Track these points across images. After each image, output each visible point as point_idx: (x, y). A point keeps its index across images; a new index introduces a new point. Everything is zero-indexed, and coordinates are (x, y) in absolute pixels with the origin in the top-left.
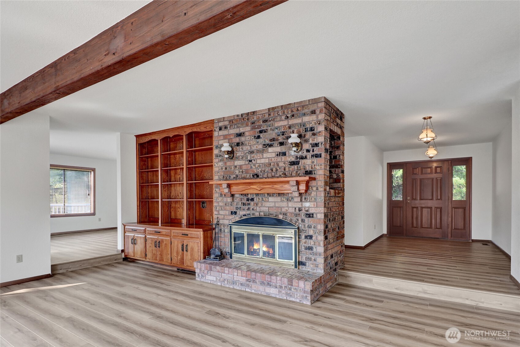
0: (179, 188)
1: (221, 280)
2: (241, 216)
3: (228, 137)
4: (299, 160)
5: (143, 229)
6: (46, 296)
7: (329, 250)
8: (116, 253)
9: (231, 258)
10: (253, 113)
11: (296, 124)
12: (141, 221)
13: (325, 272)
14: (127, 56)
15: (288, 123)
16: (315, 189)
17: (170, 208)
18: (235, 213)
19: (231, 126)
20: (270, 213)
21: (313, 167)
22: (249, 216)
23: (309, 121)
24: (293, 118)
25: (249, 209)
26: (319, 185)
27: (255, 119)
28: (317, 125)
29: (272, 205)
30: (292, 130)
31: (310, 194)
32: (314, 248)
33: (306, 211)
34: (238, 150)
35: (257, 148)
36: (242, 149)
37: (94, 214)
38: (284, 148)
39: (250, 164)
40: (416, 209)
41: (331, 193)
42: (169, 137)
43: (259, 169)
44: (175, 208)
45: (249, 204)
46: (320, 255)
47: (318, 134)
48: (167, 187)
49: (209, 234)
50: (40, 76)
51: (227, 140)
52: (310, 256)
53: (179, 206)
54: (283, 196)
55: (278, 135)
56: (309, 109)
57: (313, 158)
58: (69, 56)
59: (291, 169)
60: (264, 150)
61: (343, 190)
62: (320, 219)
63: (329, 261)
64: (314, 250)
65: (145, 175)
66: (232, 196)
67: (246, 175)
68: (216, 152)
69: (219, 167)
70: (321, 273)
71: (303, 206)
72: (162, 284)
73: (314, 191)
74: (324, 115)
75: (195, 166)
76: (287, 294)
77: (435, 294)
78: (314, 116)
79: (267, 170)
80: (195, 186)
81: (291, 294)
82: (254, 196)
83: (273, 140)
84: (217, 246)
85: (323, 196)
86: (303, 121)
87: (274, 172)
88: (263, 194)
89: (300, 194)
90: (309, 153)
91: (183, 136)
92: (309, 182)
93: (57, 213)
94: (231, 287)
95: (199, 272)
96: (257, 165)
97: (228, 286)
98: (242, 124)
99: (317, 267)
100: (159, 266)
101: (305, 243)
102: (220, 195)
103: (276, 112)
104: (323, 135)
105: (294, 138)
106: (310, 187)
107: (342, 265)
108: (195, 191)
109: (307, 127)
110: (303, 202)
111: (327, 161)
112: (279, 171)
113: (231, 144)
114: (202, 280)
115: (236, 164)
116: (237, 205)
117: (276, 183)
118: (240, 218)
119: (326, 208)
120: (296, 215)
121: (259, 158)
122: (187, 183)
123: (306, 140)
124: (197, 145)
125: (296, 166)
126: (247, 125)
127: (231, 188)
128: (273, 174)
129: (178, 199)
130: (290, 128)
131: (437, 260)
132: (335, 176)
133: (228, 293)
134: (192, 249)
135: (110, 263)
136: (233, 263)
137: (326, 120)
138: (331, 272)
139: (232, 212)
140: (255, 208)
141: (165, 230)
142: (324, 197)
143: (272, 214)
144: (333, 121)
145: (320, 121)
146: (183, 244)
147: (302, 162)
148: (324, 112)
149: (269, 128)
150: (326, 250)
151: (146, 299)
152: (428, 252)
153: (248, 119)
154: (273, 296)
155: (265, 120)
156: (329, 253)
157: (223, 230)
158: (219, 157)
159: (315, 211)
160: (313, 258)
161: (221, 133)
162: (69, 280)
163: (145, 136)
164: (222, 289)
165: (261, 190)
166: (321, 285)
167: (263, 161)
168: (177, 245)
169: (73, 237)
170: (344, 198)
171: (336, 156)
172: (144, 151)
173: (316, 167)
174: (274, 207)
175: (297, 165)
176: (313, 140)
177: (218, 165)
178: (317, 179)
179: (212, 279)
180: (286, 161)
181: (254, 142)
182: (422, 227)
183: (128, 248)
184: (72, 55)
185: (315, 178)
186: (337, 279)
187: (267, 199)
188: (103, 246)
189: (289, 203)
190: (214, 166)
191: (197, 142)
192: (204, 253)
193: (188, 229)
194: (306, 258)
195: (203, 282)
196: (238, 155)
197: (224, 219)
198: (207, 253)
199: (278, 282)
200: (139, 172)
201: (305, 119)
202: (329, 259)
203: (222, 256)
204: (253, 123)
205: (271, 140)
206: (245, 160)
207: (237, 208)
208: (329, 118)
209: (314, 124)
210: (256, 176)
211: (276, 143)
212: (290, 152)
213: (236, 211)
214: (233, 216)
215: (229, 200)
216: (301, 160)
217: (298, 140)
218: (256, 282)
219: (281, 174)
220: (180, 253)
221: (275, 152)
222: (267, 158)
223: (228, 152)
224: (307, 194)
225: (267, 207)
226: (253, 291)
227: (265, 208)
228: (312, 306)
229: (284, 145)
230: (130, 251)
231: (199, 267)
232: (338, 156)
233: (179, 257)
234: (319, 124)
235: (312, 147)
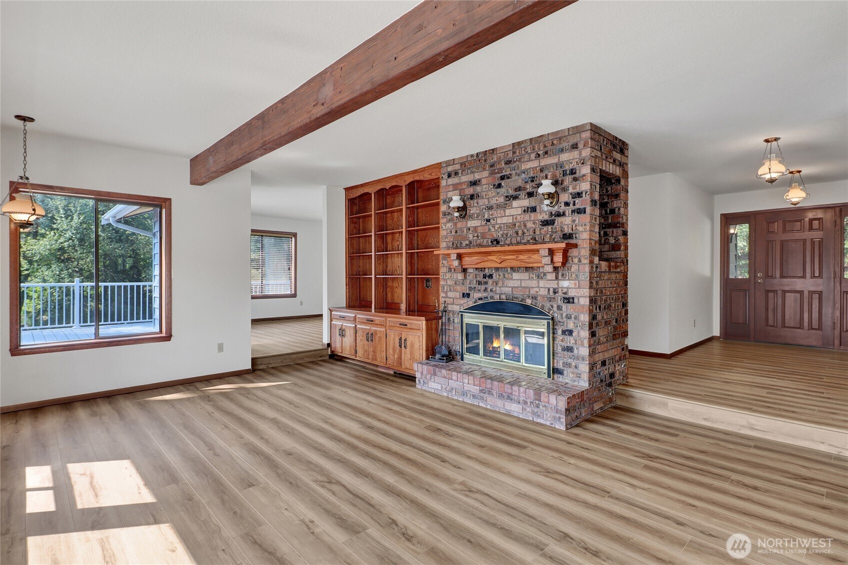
0: (396, 260)
1: (447, 389)
2: (476, 300)
3: (460, 187)
4: (555, 218)
5: (352, 317)
6: (248, 394)
7: (599, 353)
8: (320, 347)
9: (462, 359)
10: (492, 152)
11: (550, 165)
12: (350, 306)
13: (591, 386)
14: (336, 107)
15: (539, 164)
16: (576, 260)
17: (386, 287)
18: (468, 295)
19: (463, 171)
20: (514, 295)
21: (574, 228)
22: (487, 300)
23: (569, 161)
24: (546, 156)
25: (485, 290)
26: (582, 254)
27: (495, 159)
28: (580, 165)
29: (517, 284)
30: (544, 174)
31: (569, 269)
32: (575, 349)
33: (564, 293)
34: (472, 206)
35: (498, 202)
36: (477, 204)
37: (294, 296)
38: (533, 201)
39: (488, 225)
40: (773, 293)
41: (601, 266)
42: (386, 189)
43: (500, 232)
44: (392, 287)
45: (486, 283)
46: (583, 359)
47: (581, 179)
48: (383, 259)
49: (433, 325)
50: (247, 129)
51: (457, 192)
52: (570, 361)
53: (397, 285)
54: (533, 271)
55: (525, 182)
56: (568, 142)
57: (573, 214)
58: (277, 107)
59: (543, 232)
60: (506, 204)
61: (625, 262)
62: (583, 306)
63: (598, 370)
64: (576, 351)
65: (355, 243)
66: (464, 271)
67: (482, 240)
68: (443, 208)
69: (447, 230)
70: (584, 387)
71: (560, 286)
72: (375, 389)
73: (576, 264)
74: (589, 149)
75: (417, 230)
76: (534, 413)
77: (768, 432)
78: (576, 152)
79: (510, 233)
80: (417, 256)
81: (539, 413)
82: (493, 271)
83: (519, 189)
84: (444, 343)
85: (588, 271)
86: (560, 161)
87: (520, 236)
88: (505, 268)
89: (556, 269)
90: (568, 207)
91: (402, 186)
92: (568, 251)
93: (258, 294)
94: (461, 399)
95: (420, 377)
96: (497, 226)
97: (456, 398)
98: (478, 168)
99: (579, 377)
100: (371, 367)
101: (562, 341)
102: (449, 269)
103: (523, 149)
104: (588, 180)
105: (547, 187)
106: (570, 258)
107: (623, 379)
108: (418, 263)
109: (566, 168)
110: (560, 280)
111: (595, 218)
112: (526, 234)
113: (463, 197)
114: (424, 388)
115: (469, 226)
116: (470, 283)
117: (521, 252)
118: (475, 303)
119: (593, 290)
120: (550, 299)
121: (499, 215)
122: (407, 253)
123: (564, 188)
124: (420, 200)
125: (550, 227)
126: (484, 169)
127: (463, 259)
128: (519, 239)
129: (396, 275)
130: (542, 171)
131: (792, 381)
132: (612, 241)
133: (456, 407)
134: (412, 345)
135: (314, 360)
136: (463, 367)
137: (593, 157)
138: (602, 386)
139: (463, 294)
140: (494, 289)
141: (379, 318)
142: (590, 272)
143: (517, 298)
144: (606, 157)
145: (584, 160)
146: (401, 338)
147: (559, 220)
148: (590, 146)
149: (514, 172)
150: (592, 353)
151: (355, 405)
152: (782, 369)
153: (485, 160)
154: (515, 414)
155: (508, 161)
156: (599, 357)
157: (452, 319)
158: (447, 216)
159: (576, 294)
160: (574, 364)
161: (451, 181)
162: (270, 378)
163: (356, 188)
164: (449, 401)
165: (501, 262)
166: (584, 405)
167: (505, 220)
168: (394, 339)
169: (271, 325)
170: (627, 274)
171: (615, 209)
172: (355, 208)
173: (577, 227)
174: (520, 287)
175: (552, 226)
176: (574, 188)
177: (446, 227)
178: (580, 245)
179: (437, 388)
180: (536, 220)
181: (493, 193)
182: (784, 326)
183: (335, 341)
184: (279, 105)
185: (576, 245)
186: (614, 400)
187: (510, 275)
188: (306, 338)
189: (540, 281)
190: (441, 229)
191: (420, 195)
192: (427, 350)
193: (407, 317)
194: (563, 363)
195: (425, 391)
196: (471, 212)
197: (453, 304)
198: (431, 351)
199: (521, 395)
200: (349, 238)
201: (563, 157)
202: (598, 367)
203: (450, 357)
204: (491, 167)
205: (516, 190)
206: (481, 219)
207: (470, 289)
208: (599, 154)
209: (575, 163)
210: (495, 243)
211: (522, 194)
212: (542, 206)
213: (470, 292)
214: (466, 300)
215: (460, 276)
216: (557, 219)
217: (552, 189)
218: (492, 394)
219: (529, 238)
220: (397, 349)
221: (521, 207)
222: (510, 216)
223: (459, 209)
224: (566, 268)
225: (509, 287)
226: (489, 407)
227: (507, 289)
228: (567, 432)
229: (533, 197)
230: (337, 346)
231: (420, 370)
232: (617, 210)
233: (396, 356)
234: (583, 163)
235: (573, 198)
